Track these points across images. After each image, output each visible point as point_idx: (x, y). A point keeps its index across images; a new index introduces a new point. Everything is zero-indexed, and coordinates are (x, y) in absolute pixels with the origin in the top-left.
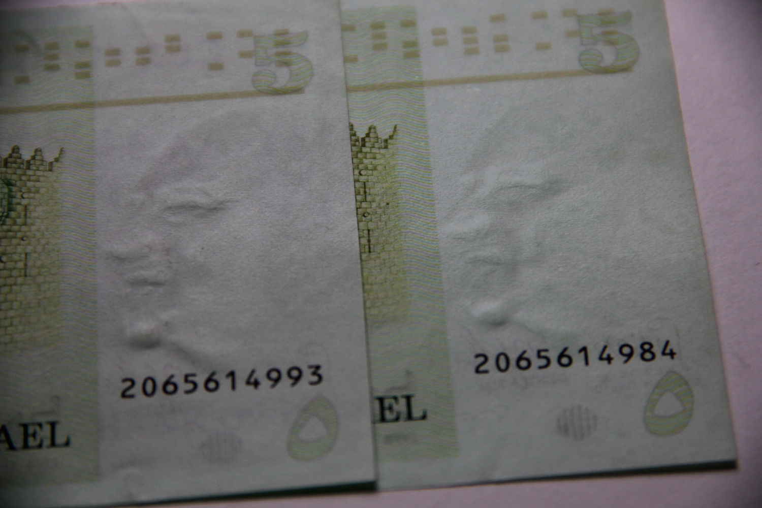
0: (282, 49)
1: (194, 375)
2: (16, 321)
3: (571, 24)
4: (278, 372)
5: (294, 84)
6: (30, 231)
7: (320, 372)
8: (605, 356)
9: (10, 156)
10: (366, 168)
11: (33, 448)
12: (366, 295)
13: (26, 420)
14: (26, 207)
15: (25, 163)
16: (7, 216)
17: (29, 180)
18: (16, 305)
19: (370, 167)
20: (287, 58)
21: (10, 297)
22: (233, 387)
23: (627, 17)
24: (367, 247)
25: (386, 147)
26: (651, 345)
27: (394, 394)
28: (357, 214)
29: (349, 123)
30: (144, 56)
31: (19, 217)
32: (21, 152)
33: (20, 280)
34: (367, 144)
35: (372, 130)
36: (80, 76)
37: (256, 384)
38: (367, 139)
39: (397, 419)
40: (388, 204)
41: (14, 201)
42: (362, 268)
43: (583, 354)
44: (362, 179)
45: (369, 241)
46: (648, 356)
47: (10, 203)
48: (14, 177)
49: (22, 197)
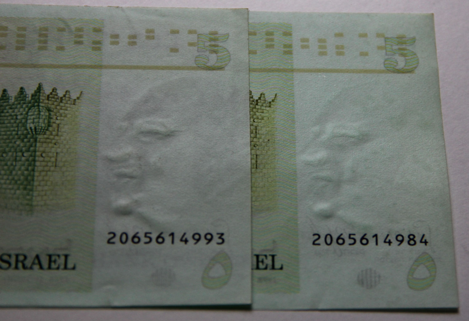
0: (213, 43)
1: (150, 233)
2: (48, 193)
3: (381, 42)
4: (199, 235)
5: (219, 64)
6: (60, 140)
7: (223, 237)
8: (387, 240)
9: (51, 94)
10: (258, 118)
11: (53, 269)
12: (253, 193)
13: (51, 252)
14: (58, 125)
15: (59, 98)
16: (47, 130)
17: (61, 109)
18: (49, 183)
19: (260, 117)
20: (216, 48)
21: (46, 178)
22: (173, 242)
23: (414, 40)
24: (255, 165)
25: (270, 107)
26: (414, 237)
27: (265, 253)
28: (251, 145)
29: (250, 91)
30: (133, 40)
31: (54, 131)
32: (58, 91)
33: (52, 168)
34: (259, 104)
35: (263, 96)
36: (95, 49)
37: (186, 241)
38: (259, 101)
39: (266, 268)
40: (269, 140)
41: (52, 121)
42: (251, 178)
43: (375, 238)
44: (255, 124)
45: (256, 161)
46: (412, 242)
47: (49, 122)
48: (53, 106)
49: (57, 119)
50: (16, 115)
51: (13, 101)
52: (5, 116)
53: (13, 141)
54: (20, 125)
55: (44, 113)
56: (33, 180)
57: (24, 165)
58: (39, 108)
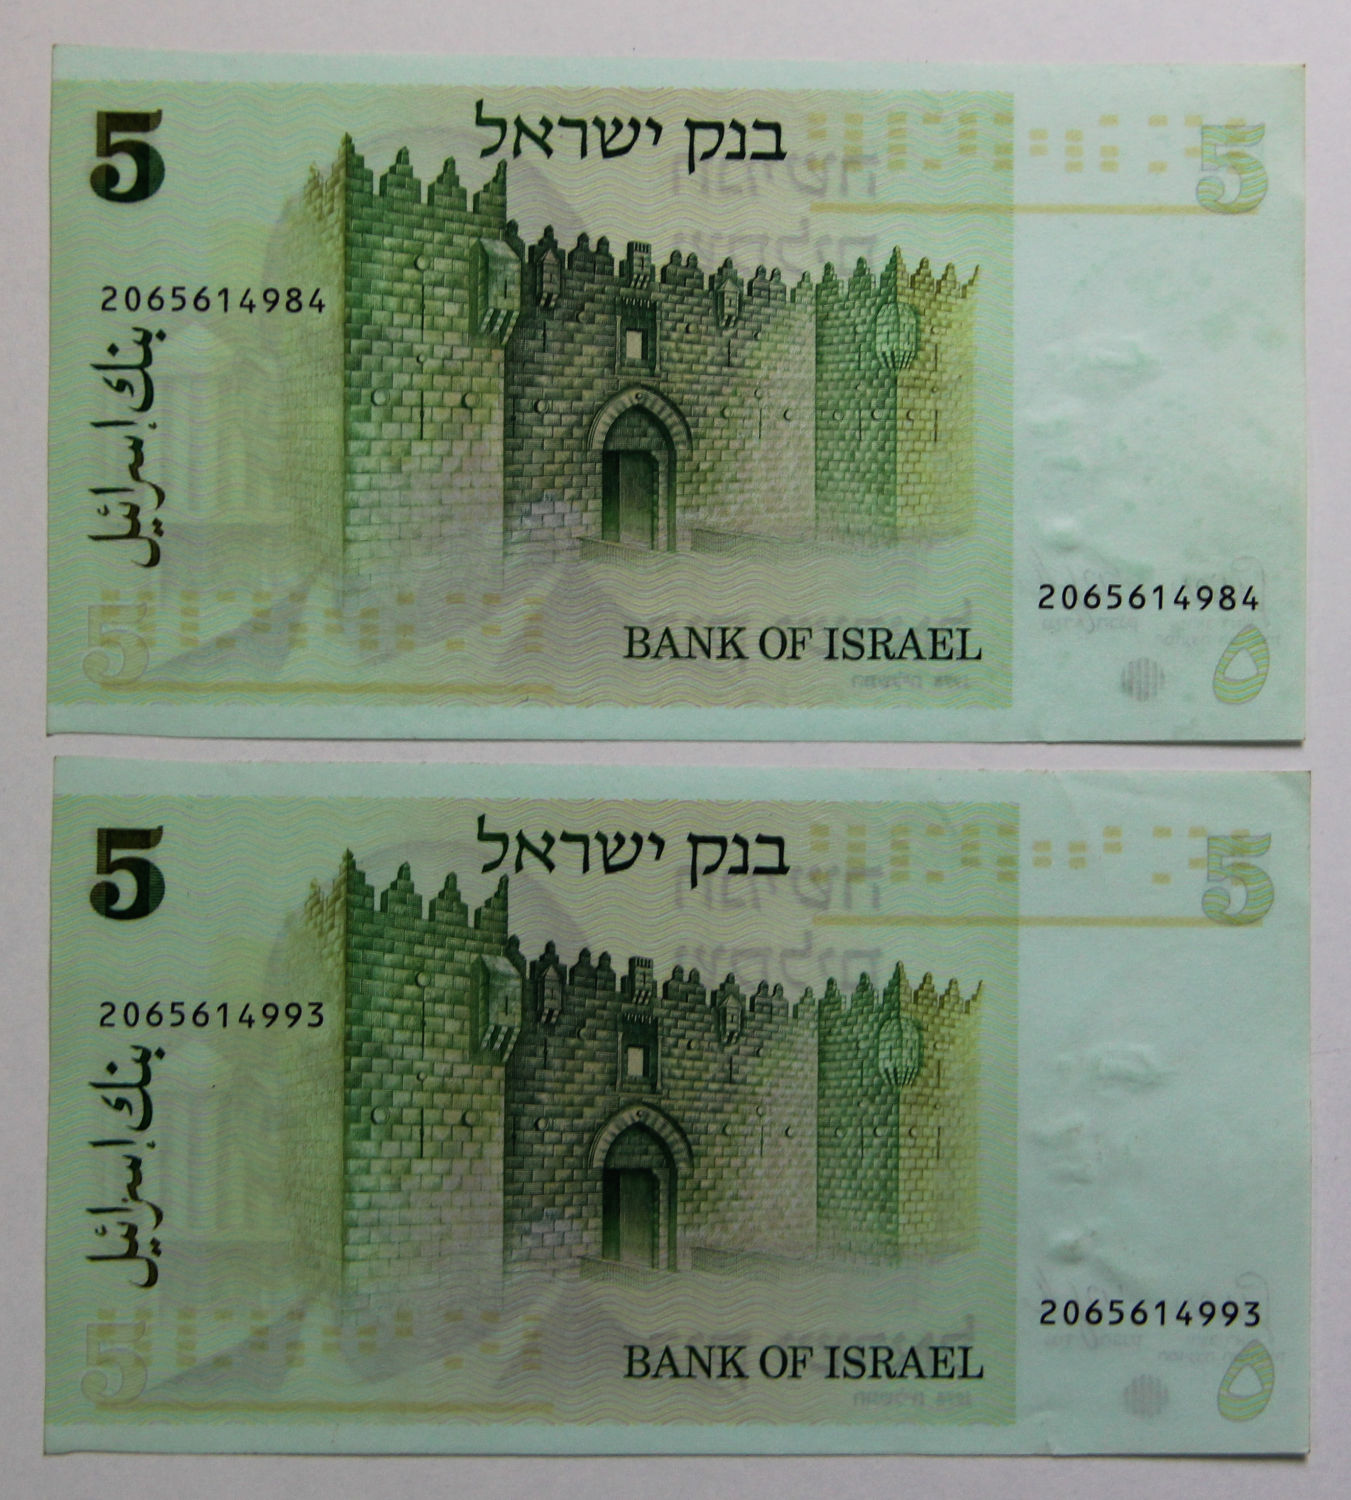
0: (1238, 859)
2: (926, 1217)
4: (1212, 1306)
5: (1249, 910)
6: (943, 1097)
7: (1257, 1311)
9: (921, 987)
11: (944, 1377)
13: (936, 1343)
14: (939, 1062)
15: (937, 998)
16: (917, 1074)
17: (942, 1024)
18: (926, 1196)
20: (1245, 872)
21: (921, 1184)
22: (1162, 1321)
30: (1078, 854)
31: (931, 1077)
32: (934, 982)
33: (932, 1163)
36: (1003, 877)
37: (1187, 1319)
41: (927, 1053)
47: (920, 1056)
48: (926, 1018)
49: (935, 1049)
50: (857, 1041)
51: (849, 1006)
52: (835, 1043)
53: (854, 1101)
54: (866, 1064)
55: (910, 1035)
56: (897, 1189)
57: (877, 1156)
58: (899, 1023)
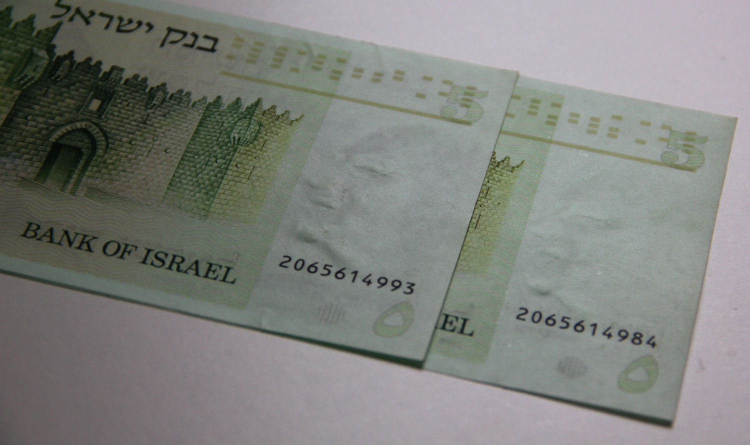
0: (467, 97)
1: (331, 266)
2: (231, 203)
3: (665, 134)
4: (387, 280)
5: (466, 119)
6: (262, 155)
7: (413, 287)
8: (607, 333)
9: (269, 110)
10: (494, 180)
11: (210, 278)
12: (462, 252)
13: (213, 262)
14: (266, 140)
15: (276, 116)
16: (251, 143)
17: (274, 126)
18: (235, 194)
19: (496, 179)
20: (469, 103)
21: (234, 188)
22: (353, 280)
23: (705, 139)
24: (475, 225)
25: (512, 171)
26: (641, 335)
27: (457, 315)
28: (476, 204)
29: (494, 151)
30: (378, 77)
31: (259, 145)
32: (276, 109)
33: (243, 180)
34: (500, 166)
35: (507, 159)
36: (332, 78)
37: (369, 283)
38: (501, 163)
39: (453, 331)
40: (499, 204)
41: (260, 135)
42: (466, 236)
43: (593, 328)
44: (488, 185)
45: (478, 221)
46: (637, 341)
47: (256, 136)
48: (266, 122)
49: (266, 135)
50: (223, 123)
51: (225, 108)
52: (210, 121)
53: (211, 146)
54: (224, 132)
55: (254, 127)
56: (218, 187)
57: (214, 171)
58: (250, 121)
